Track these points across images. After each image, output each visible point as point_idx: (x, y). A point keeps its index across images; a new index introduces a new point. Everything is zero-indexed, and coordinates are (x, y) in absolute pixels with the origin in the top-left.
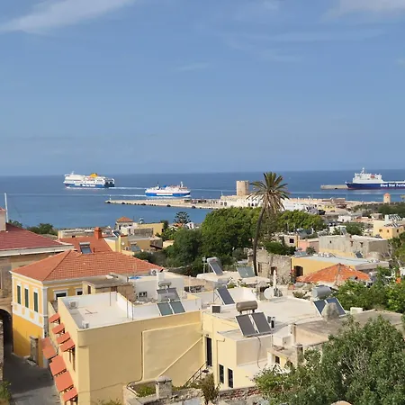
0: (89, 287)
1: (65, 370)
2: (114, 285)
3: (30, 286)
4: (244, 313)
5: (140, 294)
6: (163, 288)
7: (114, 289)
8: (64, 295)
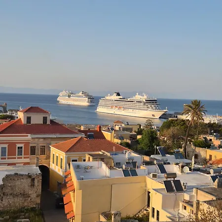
0: (89, 158)
1: (71, 201)
2: (102, 157)
3: (59, 154)
4: (169, 179)
5: (117, 163)
6: (129, 161)
7: (102, 160)
8: (76, 161)
